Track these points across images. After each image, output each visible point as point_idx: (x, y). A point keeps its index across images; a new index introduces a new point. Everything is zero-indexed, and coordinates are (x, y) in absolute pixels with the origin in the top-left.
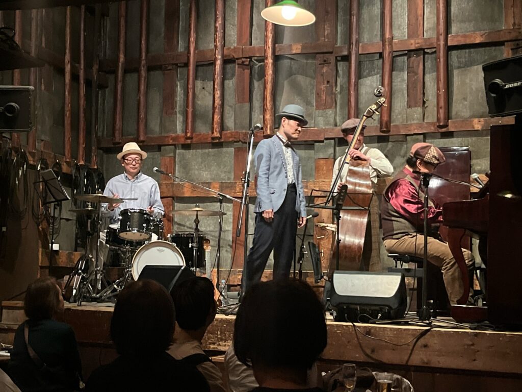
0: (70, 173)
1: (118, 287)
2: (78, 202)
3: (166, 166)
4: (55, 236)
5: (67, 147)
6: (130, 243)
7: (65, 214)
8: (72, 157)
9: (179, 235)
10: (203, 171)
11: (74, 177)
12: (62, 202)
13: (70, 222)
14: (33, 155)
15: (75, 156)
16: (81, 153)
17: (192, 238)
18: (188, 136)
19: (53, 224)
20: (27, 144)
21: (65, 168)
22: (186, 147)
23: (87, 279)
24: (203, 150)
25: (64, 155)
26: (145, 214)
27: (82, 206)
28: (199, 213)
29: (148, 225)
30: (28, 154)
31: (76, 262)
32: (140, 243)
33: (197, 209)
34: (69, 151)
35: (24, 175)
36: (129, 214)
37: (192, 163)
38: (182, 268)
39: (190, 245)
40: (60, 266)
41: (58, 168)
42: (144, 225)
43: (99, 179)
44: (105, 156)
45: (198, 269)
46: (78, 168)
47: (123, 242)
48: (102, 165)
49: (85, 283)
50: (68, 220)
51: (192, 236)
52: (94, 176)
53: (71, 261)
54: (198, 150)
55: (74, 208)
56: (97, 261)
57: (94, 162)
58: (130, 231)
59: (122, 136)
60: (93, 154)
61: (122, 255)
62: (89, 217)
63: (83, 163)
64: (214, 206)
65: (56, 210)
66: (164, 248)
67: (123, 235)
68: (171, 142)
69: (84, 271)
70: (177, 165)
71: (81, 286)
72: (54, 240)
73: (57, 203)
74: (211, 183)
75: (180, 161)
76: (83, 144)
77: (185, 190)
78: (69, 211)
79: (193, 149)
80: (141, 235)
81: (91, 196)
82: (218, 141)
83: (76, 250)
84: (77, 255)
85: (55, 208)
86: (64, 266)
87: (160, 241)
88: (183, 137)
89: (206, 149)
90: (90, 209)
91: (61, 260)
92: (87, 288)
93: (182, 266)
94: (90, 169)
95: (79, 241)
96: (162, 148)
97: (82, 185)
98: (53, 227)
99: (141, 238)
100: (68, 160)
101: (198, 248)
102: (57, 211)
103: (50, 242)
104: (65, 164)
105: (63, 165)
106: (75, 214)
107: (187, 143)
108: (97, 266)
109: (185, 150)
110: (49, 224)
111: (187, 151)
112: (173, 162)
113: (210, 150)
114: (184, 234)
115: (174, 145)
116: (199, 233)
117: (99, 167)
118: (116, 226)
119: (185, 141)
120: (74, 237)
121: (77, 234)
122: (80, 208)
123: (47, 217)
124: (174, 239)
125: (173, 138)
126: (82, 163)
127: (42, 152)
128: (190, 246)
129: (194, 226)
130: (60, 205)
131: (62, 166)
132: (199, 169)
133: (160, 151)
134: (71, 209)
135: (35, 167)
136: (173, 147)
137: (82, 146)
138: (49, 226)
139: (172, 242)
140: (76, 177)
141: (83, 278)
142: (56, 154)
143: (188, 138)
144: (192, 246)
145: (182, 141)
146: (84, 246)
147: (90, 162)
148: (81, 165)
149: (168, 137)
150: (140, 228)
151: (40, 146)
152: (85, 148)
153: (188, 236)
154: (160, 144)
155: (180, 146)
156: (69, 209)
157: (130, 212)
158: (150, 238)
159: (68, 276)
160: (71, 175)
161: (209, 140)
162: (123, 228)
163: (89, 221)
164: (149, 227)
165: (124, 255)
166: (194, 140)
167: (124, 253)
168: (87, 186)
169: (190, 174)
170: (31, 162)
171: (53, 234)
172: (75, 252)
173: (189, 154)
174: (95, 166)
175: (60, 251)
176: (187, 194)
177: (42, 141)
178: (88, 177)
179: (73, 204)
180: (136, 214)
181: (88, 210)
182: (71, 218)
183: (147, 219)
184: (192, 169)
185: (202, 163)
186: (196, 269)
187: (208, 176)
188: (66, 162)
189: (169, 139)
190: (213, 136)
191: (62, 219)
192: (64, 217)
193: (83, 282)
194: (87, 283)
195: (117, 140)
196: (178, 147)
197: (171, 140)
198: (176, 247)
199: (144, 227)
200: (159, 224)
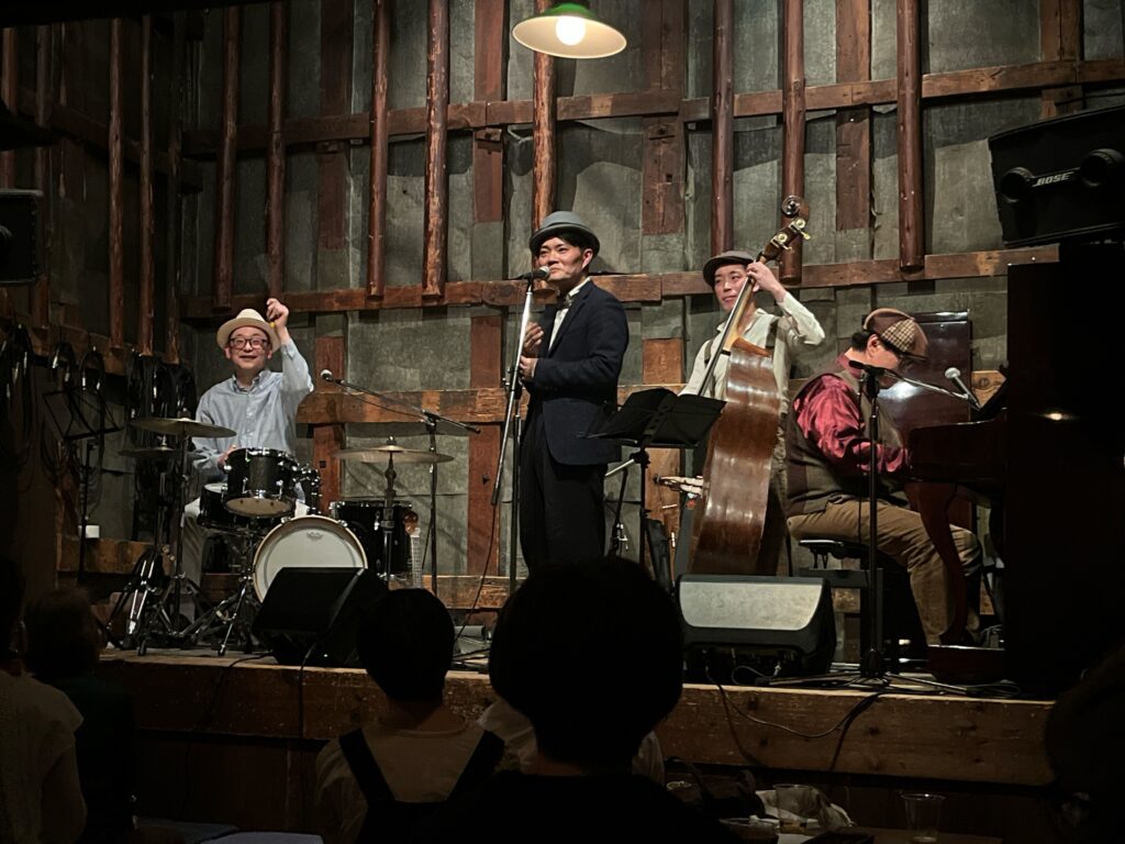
0: (124, 375)
1: (224, 615)
2: (140, 434)
3: (326, 358)
4: (89, 508)
5: (115, 319)
6: (244, 520)
8: (126, 339)
9: (354, 503)
10: (405, 367)
11: (130, 383)
12: (106, 435)
13: (122, 478)
14: (42, 335)
15: (131, 337)
16: (145, 330)
17: (381, 509)
18: (373, 293)
19: (86, 481)
20: (30, 312)
21: (111, 364)
22: (369, 316)
23: (159, 597)
24: (405, 323)
25: (109, 335)
26: (280, 459)
27: (148, 444)
28: (395, 457)
29: (287, 481)
30: (31, 334)
31: (135, 562)
32: (267, 522)
33: (391, 448)
34: (118, 326)
35: (25, 378)
36: (247, 460)
37: (383, 350)
38: (359, 573)
39: (377, 525)
40: (102, 571)
41: (94, 364)
43: (183, 385)
44: (196, 337)
45: (392, 576)
46: (140, 363)
48: (189, 357)
49: (155, 606)
50: (117, 474)
51: (381, 505)
52: (174, 378)
53: (126, 560)
54: (394, 323)
55: (131, 448)
57: (173, 350)
58: (248, 495)
59: (233, 294)
60: (170, 334)
61: (234, 548)
62: (163, 466)
63: (150, 354)
65: (91, 452)
66: (321, 532)
67: (234, 504)
68: (336, 307)
69: (151, 583)
70: (349, 357)
71: (146, 615)
72: (89, 516)
73: (93, 438)
74: (422, 393)
75: (357, 347)
76: (150, 312)
77: (367, 408)
78: (121, 453)
79: (382, 323)
80: (272, 504)
81: (166, 422)
82: (435, 303)
83: (135, 538)
84: (137, 548)
85: (90, 448)
86: (109, 571)
87: (313, 516)
88: (363, 295)
89: (411, 320)
90: (164, 449)
91: (102, 559)
92: (158, 618)
93: (358, 569)
94: (165, 365)
95: (141, 519)
96: (318, 319)
97: (147, 399)
98: (86, 488)
99: (273, 511)
100: (117, 347)
101: (394, 530)
102: (94, 454)
103: (80, 519)
104: (111, 354)
105: (107, 356)
106: (133, 460)
107: (370, 307)
109: (366, 322)
110: (77, 481)
111: (372, 325)
112: (340, 348)
113: (420, 322)
114: (365, 502)
115: (344, 313)
116: (395, 499)
117: (183, 362)
118: (219, 487)
119: (366, 305)
120: (132, 509)
121: (136, 504)
122: (144, 447)
123: (73, 466)
124: (343, 513)
125: (341, 297)
126: (147, 352)
127: (61, 328)
128: (376, 528)
129: (386, 486)
130: (101, 443)
131: (105, 358)
132: (397, 363)
133: (314, 326)
134: (125, 450)
135: (47, 362)
136: (341, 316)
137: (147, 315)
138: (78, 486)
139: (340, 518)
140: (134, 381)
141: (150, 596)
142: (91, 334)
143: (371, 298)
144: (379, 527)
145: (361, 304)
146: (151, 528)
147: (164, 351)
148: (144, 356)
149: (329, 295)
150: (271, 490)
151: (57, 316)
152: (153, 321)
153: (374, 505)
154: (314, 309)
155: (356, 314)
156: (121, 450)
157: (250, 456)
159: (119, 594)
160: (124, 379)
161: (418, 302)
162: (235, 491)
163: (163, 475)
164: (290, 488)
165: (238, 548)
166: (386, 301)
167: (239, 543)
168: (158, 402)
169: (377, 374)
170: (39, 352)
171: (85, 504)
172: (133, 543)
173: (376, 330)
174: (174, 359)
175: (102, 540)
176: (372, 418)
177: (62, 305)
178: (161, 382)
179: (128, 438)
180: (261, 459)
181: (161, 452)
182: (123, 470)
183: (286, 469)
184: (382, 363)
185: (402, 350)
186: (388, 576)
187: (417, 378)
188: (113, 350)
189: (333, 300)
190: (425, 293)
191: (105, 471)
192: (110, 468)
193: (151, 604)
194: (159, 606)
195: (222, 304)
196: (352, 316)
197: (337, 301)
198: (348, 530)
199: (279, 487)
200: (311, 482)
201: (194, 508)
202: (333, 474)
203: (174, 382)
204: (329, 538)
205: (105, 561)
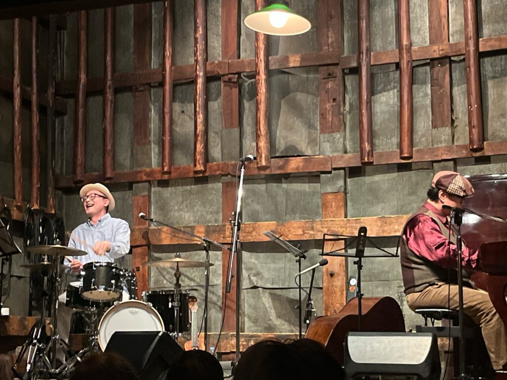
0: (23, 221)
2: (33, 256)
3: (139, 208)
4: (3, 298)
5: (18, 189)
6: (96, 303)
7: (16, 271)
8: (24, 200)
9: (156, 292)
10: (184, 212)
11: (26, 225)
12: (13, 256)
13: (22, 279)
15: (27, 199)
16: (35, 194)
17: (172, 296)
18: (165, 170)
21: (15, 214)
22: (163, 183)
23: (44, 349)
24: (184, 187)
25: (14, 198)
26: (113, 268)
27: (37, 260)
28: (179, 264)
29: (117, 281)
31: (30, 329)
32: (108, 304)
33: (178, 259)
34: (19, 193)
36: (94, 269)
37: (171, 203)
38: (160, 334)
39: (170, 304)
40: (11, 334)
41: (6, 214)
42: (113, 282)
43: (57, 226)
44: (64, 197)
45: (180, 334)
46: (31, 213)
47: (86, 303)
48: (60, 209)
49: (41, 355)
50: (19, 277)
51: (172, 293)
52: (52, 222)
53: (25, 327)
54: (178, 187)
55: (27, 262)
56: (55, 327)
57: (51, 206)
58: (95, 289)
59: (85, 173)
60: (49, 196)
61: (87, 319)
63: (38, 208)
64: (200, 255)
65: (4, 266)
66: (137, 310)
67: (87, 295)
68: (145, 178)
69: (39, 341)
70: (152, 207)
71: (37, 360)
72: (3, 303)
73: (5, 257)
74: (194, 226)
75: (157, 202)
76: (38, 184)
77: (163, 235)
78: (21, 266)
79: (171, 187)
80: (109, 294)
81: (47, 248)
82: (201, 175)
83: (30, 315)
84: (31, 321)
85: (3, 263)
86: (16, 334)
87: (133, 300)
88: (159, 171)
89: (188, 185)
90: (46, 263)
91: (11, 328)
92: (44, 362)
93: (160, 332)
94: (46, 214)
95: (33, 303)
96: (134, 185)
97: (36, 234)
99: (109, 298)
100: (19, 204)
101: (180, 307)
102: (6, 267)
104: (15, 208)
105: (14, 210)
106: (28, 270)
107: (164, 178)
108: (55, 334)
109: (162, 187)
111: (165, 189)
112: (147, 203)
113: (193, 186)
114: (162, 291)
115: (149, 182)
116: (181, 289)
117: (57, 212)
118: (78, 284)
119: (161, 177)
120: (28, 298)
121: (31, 295)
122: (35, 262)
124: (150, 298)
125: (147, 172)
126: (36, 207)
128: (170, 306)
129: (175, 282)
130: (10, 260)
131: (12, 212)
132: (180, 210)
133: (132, 189)
134: (24, 264)
136: (147, 184)
137: (36, 186)
139: (148, 301)
140: (29, 224)
141: (39, 349)
142: (4, 198)
143: (165, 173)
144: (172, 306)
145: (158, 177)
146: (39, 309)
147: (46, 206)
148: (34, 209)
149: (140, 172)
150: (108, 286)
152: (39, 189)
153: (167, 293)
154: (131, 180)
155: (156, 183)
156: (21, 264)
157: (95, 266)
158: (120, 298)
159: (21, 347)
160: (22, 223)
161: (191, 175)
162: (87, 287)
163: (46, 278)
164: (119, 284)
165: (89, 319)
166: (173, 175)
167: (89, 316)
168: (42, 236)
169: (169, 217)
172: (28, 318)
173: (167, 192)
174: (52, 210)
175: (11, 316)
176: (166, 242)
178: (44, 224)
179: (26, 257)
180: (102, 268)
181: (44, 264)
182: (23, 275)
183: (116, 273)
184: (171, 211)
185: (183, 203)
186: (178, 334)
187: (192, 219)
188: (17, 207)
189: (143, 174)
190: (196, 169)
191: (12, 276)
192: (15, 274)
193: (39, 354)
194: (43, 355)
195: (79, 178)
196: (154, 184)
197: (145, 175)
198: (152, 308)
199: (112, 284)
200: (131, 280)
201: (63, 297)
202: (144, 275)
203: (52, 224)
204: (142, 313)
205: (13, 329)
